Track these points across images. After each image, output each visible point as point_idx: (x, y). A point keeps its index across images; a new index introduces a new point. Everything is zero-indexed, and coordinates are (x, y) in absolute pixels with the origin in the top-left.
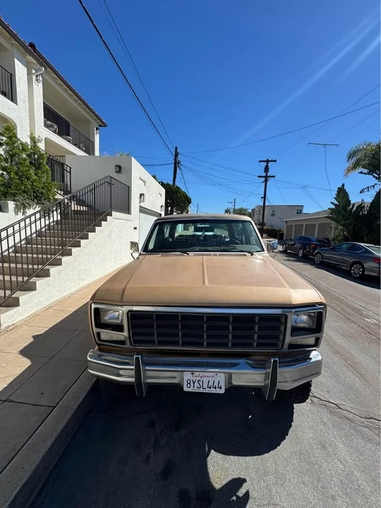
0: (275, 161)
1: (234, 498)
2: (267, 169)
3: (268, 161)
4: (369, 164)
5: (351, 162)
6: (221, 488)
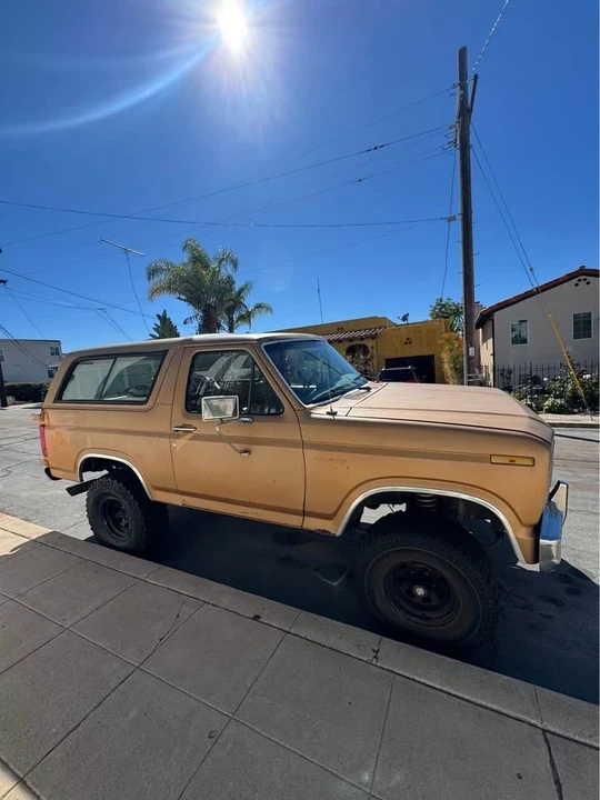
4: (186, 290)
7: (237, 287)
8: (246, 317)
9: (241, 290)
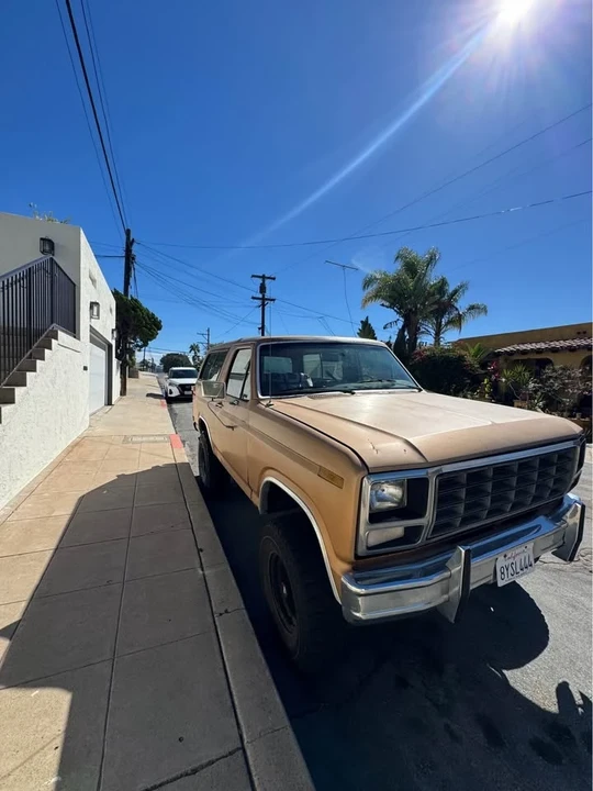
0: (274, 279)
1: (580, 709)
2: (263, 289)
3: (263, 277)
4: (390, 297)
5: (367, 291)
6: (559, 707)
7: (451, 289)
8: (457, 321)
9: (456, 292)
